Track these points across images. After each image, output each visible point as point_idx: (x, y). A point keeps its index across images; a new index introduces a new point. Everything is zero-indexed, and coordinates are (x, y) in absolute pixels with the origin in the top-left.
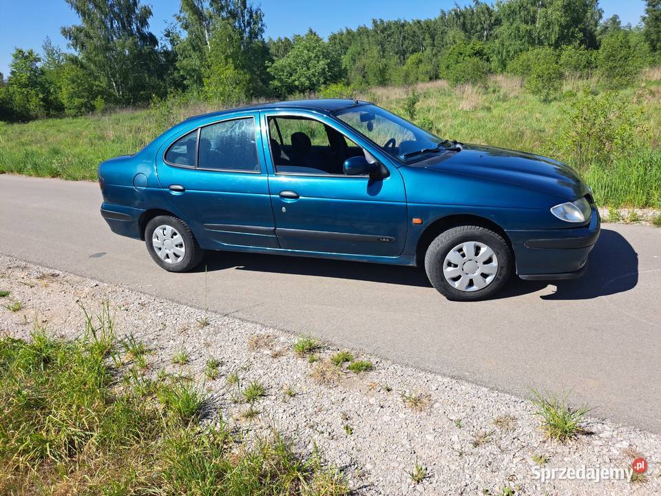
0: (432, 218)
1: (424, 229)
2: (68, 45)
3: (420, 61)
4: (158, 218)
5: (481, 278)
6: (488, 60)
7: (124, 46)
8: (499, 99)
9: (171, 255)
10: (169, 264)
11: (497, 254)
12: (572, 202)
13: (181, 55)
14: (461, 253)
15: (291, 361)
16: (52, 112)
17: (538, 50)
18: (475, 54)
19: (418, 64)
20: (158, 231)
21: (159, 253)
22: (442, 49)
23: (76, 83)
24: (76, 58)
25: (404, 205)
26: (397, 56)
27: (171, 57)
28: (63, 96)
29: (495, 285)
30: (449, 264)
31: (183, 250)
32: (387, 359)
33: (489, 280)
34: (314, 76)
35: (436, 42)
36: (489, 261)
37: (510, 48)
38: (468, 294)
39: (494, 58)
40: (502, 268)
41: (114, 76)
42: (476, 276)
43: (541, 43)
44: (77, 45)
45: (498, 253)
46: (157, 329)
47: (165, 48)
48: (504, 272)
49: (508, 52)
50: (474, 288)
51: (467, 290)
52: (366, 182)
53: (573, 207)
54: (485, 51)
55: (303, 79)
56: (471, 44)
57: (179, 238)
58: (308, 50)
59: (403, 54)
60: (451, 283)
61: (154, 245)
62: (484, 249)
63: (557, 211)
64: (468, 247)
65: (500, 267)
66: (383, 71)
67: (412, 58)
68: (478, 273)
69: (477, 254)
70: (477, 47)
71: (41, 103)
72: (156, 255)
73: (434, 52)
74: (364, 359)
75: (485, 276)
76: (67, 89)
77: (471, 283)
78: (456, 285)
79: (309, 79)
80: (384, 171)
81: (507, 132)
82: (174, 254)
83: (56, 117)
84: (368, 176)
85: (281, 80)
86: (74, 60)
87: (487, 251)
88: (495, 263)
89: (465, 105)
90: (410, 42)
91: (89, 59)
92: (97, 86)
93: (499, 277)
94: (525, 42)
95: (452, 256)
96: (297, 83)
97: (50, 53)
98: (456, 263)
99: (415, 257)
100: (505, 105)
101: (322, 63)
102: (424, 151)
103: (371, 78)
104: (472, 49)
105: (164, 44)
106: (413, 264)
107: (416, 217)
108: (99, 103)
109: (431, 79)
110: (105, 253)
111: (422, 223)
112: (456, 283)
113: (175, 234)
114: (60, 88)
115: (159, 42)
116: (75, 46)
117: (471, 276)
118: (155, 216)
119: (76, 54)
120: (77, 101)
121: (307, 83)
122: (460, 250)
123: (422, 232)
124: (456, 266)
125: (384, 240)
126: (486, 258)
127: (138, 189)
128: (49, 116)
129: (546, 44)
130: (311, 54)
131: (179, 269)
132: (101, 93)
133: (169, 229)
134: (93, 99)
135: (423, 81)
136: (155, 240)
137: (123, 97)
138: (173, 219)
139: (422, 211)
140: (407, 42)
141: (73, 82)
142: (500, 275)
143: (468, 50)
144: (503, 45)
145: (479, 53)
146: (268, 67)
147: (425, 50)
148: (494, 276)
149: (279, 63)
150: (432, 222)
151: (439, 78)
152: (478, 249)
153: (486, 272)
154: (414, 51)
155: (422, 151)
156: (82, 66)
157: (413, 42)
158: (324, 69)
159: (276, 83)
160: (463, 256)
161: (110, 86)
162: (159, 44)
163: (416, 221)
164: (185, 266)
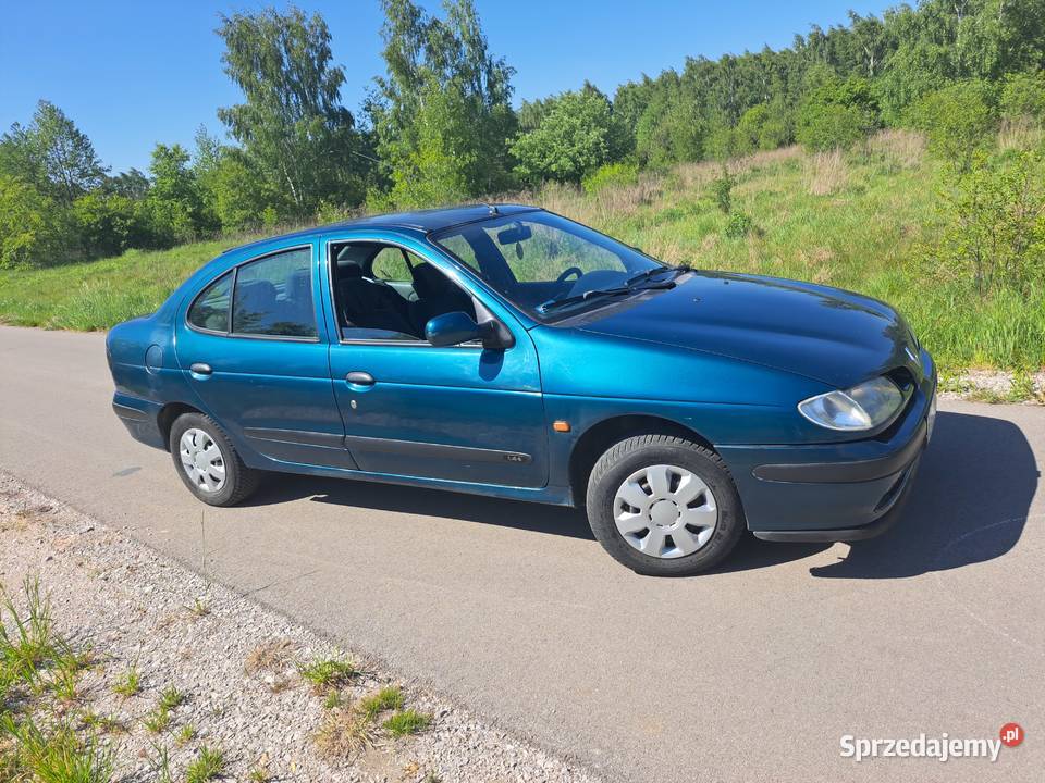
0: (585, 423)
1: (575, 441)
2: (227, 134)
3: (765, 117)
4: (184, 416)
5: (687, 534)
6: (874, 107)
7: (306, 130)
8: (883, 172)
9: (207, 478)
10: (205, 492)
11: (713, 489)
12: (843, 390)
13: (385, 137)
14: (644, 486)
15: (300, 702)
16: (205, 232)
17: (961, 84)
18: (854, 99)
19: (761, 121)
20: (187, 438)
21: (190, 474)
22: (801, 94)
23: (237, 189)
24: (239, 151)
25: (538, 398)
26: (726, 112)
27: (370, 141)
28: (220, 208)
29: (714, 547)
30: (625, 507)
31: (222, 469)
32: (464, 707)
33: (703, 537)
34: (581, 154)
35: (790, 86)
36: (699, 501)
37: (912, 86)
38: (666, 562)
39: (884, 104)
40: (725, 514)
41: (291, 174)
42: (676, 529)
43: (966, 73)
44: (239, 133)
45: (714, 487)
46: (130, 620)
47: (363, 128)
48: (730, 522)
49: (908, 92)
50: (676, 552)
51: (664, 556)
52: (478, 354)
53: (843, 400)
54: (871, 93)
55: (563, 161)
56: (847, 85)
57: (214, 451)
58: (571, 115)
59: (735, 110)
60: (631, 541)
61: (184, 461)
62: (687, 479)
63: (812, 409)
64: (656, 474)
65: (722, 514)
66: (699, 138)
67: (750, 114)
68: (679, 523)
69: (673, 489)
70: (857, 89)
71: (189, 220)
72: (188, 477)
73: (787, 101)
74: (423, 706)
75: (694, 530)
76: (224, 197)
77: (669, 543)
78: (642, 545)
79: (574, 160)
80: (505, 336)
81: (877, 229)
82: (211, 476)
83: (210, 238)
84: (480, 345)
85: (530, 165)
86: (236, 155)
87: (691, 481)
88: (710, 506)
89: (818, 187)
90: (747, 89)
91: (257, 152)
92: (266, 190)
93: (722, 532)
94: (937, 74)
95: (628, 491)
96: (554, 168)
97: (206, 146)
98: (637, 506)
99: (570, 491)
100: (890, 182)
101: (595, 134)
102: (589, 296)
103: (680, 150)
104: (847, 91)
105: (363, 123)
106: (569, 503)
107: (560, 418)
108: (269, 214)
109: (781, 144)
110: (140, 468)
111: (569, 431)
112: (641, 541)
113: (210, 444)
114: (216, 197)
115: (356, 118)
116: (237, 134)
117: (668, 530)
118: (180, 414)
119: (239, 146)
120: (239, 214)
121: (569, 166)
122: (642, 481)
123: (573, 446)
124: (637, 511)
125: (514, 459)
126: (691, 497)
127: (153, 371)
128: (200, 237)
129: (976, 73)
130: (574, 120)
131: (220, 501)
132: (272, 199)
133: (201, 433)
134: (262, 209)
135: (767, 148)
136: (183, 453)
137: (305, 204)
138: (205, 419)
139: (568, 409)
140: (741, 88)
141: (234, 187)
142: (723, 528)
143: (842, 93)
144: (899, 81)
145: (861, 98)
146: (510, 146)
147: (772, 98)
148: (711, 530)
149: (526, 139)
150: (586, 429)
151: (796, 143)
152: (674, 480)
153: (695, 522)
154: (754, 102)
155: (585, 295)
156: (247, 163)
157: (751, 89)
158: (597, 144)
159: (524, 170)
160: (648, 492)
161: (286, 189)
162: (357, 124)
163: (560, 425)
164: (227, 496)
